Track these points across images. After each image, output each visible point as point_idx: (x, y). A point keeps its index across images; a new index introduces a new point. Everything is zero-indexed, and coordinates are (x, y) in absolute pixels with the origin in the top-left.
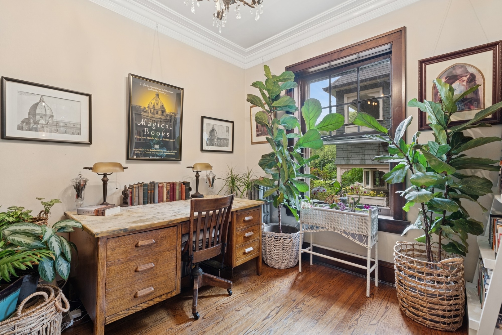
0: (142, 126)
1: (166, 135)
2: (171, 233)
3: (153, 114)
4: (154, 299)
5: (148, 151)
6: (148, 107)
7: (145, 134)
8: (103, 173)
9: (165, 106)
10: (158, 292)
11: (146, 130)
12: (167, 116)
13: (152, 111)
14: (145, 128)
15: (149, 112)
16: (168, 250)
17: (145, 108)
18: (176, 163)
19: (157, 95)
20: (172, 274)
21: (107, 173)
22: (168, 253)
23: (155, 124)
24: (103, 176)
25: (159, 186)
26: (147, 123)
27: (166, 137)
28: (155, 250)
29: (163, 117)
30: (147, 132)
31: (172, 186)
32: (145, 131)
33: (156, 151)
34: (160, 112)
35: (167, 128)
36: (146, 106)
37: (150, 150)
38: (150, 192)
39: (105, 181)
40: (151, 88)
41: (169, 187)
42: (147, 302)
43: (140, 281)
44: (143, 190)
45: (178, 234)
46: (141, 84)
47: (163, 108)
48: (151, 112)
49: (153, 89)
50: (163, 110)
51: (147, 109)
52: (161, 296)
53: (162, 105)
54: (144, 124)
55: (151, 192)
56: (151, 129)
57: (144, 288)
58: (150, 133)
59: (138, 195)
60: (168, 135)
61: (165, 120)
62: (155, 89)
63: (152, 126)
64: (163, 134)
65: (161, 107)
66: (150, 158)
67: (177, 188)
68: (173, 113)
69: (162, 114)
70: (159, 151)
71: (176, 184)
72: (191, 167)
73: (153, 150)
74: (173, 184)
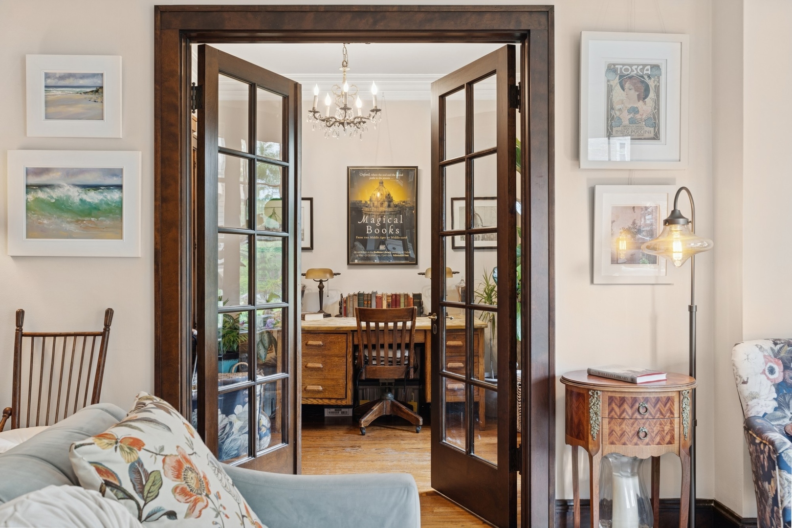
0: (365, 225)
1: (394, 231)
2: (340, 340)
3: (377, 207)
4: (323, 399)
5: (372, 254)
6: (371, 200)
7: (368, 233)
8: (319, 280)
9: (392, 195)
10: (326, 393)
11: (369, 228)
12: (396, 206)
13: (376, 204)
14: (368, 227)
15: (372, 206)
16: (337, 356)
17: (366, 202)
18: (412, 268)
19: (382, 183)
20: (342, 382)
21: (323, 280)
22: (337, 359)
23: (380, 219)
24: (319, 282)
25: (376, 297)
26: (369, 220)
27: (395, 235)
28: (323, 353)
29: (390, 209)
30: (369, 231)
31: (394, 297)
32: (368, 229)
33: (381, 252)
34: (386, 204)
35: (396, 222)
36: (368, 199)
37: (375, 252)
38: (366, 303)
39: (321, 288)
40: (372, 177)
41: (390, 298)
42: (317, 399)
43: (310, 377)
44: (358, 301)
45: (348, 343)
46: (361, 174)
47: (390, 198)
48: (373, 206)
49: (375, 177)
50: (390, 200)
51: (369, 202)
52: (330, 399)
53: (388, 193)
54: (365, 221)
55: (368, 303)
56: (374, 226)
57: (313, 385)
58: (373, 231)
59: (352, 306)
60: (398, 231)
61: (393, 213)
62: (378, 177)
63: (376, 222)
64: (391, 231)
65: (386, 197)
66: (374, 262)
67: (402, 300)
68: (404, 202)
69: (389, 206)
70: (386, 252)
71: (400, 295)
72: (423, 274)
73: (378, 252)
74: (396, 295)
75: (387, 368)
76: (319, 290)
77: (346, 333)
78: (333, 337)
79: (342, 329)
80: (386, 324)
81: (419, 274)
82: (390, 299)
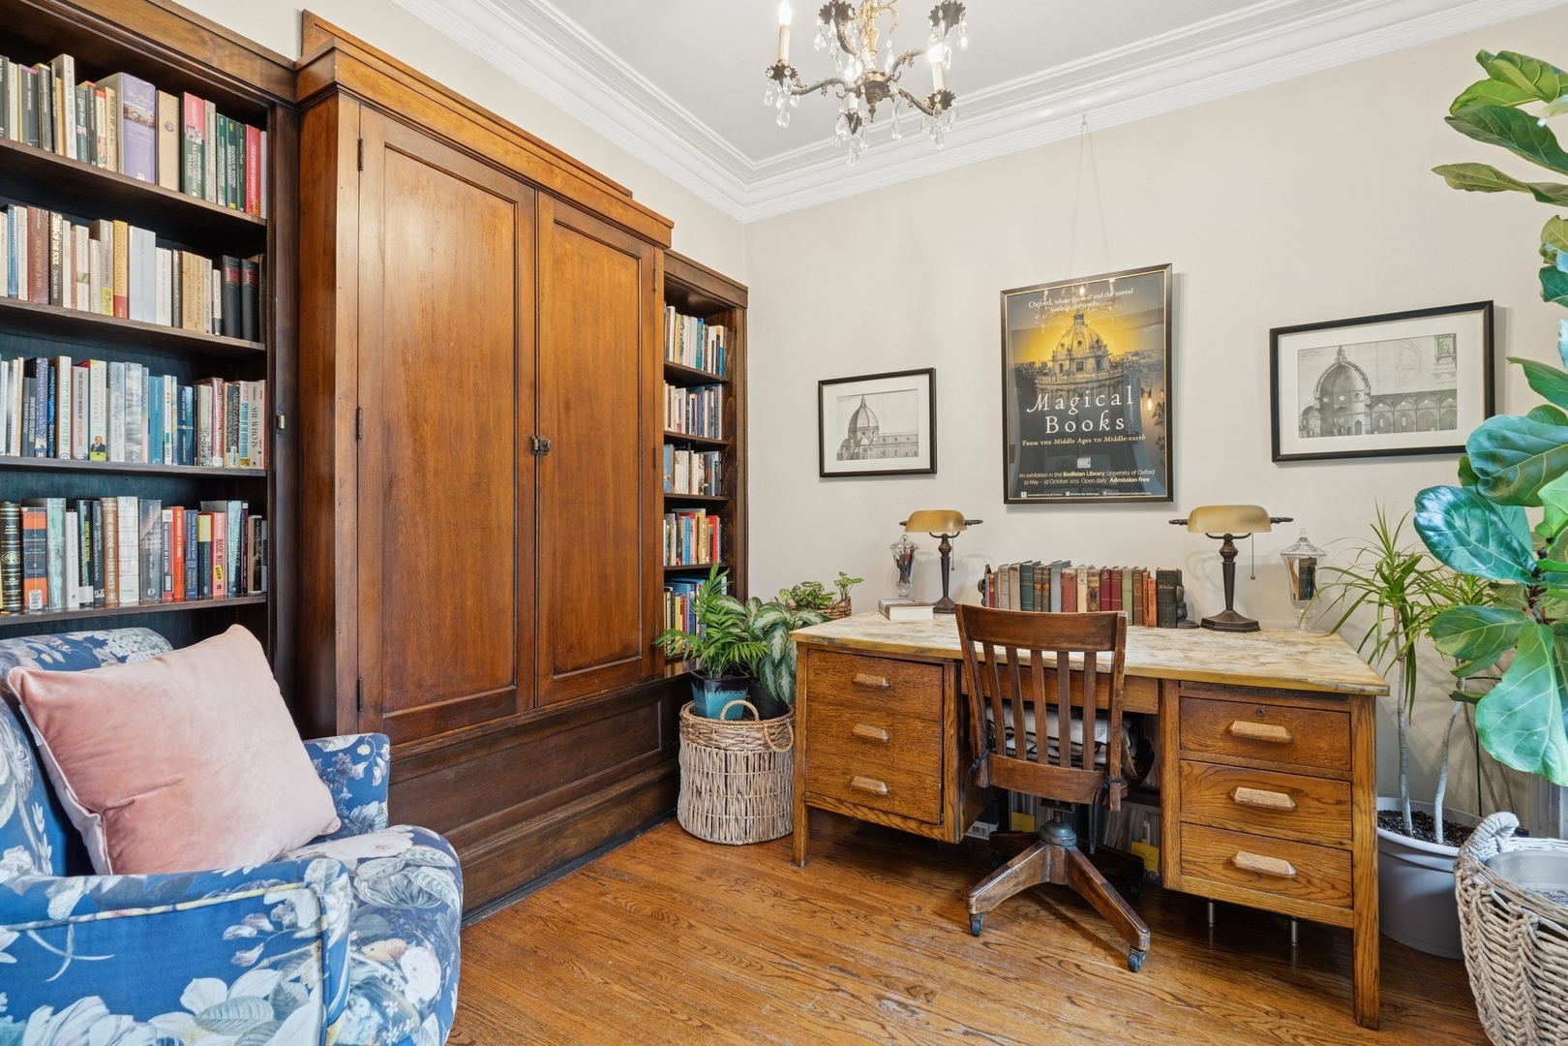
0: (1041, 415)
1: (1113, 424)
2: (926, 679)
3: (1068, 373)
4: (890, 815)
5: (1058, 478)
6: (1054, 359)
7: (1048, 431)
8: (940, 535)
9: (1105, 340)
10: (897, 803)
11: (1052, 421)
12: (1115, 366)
13: (1066, 367)
14: (1048, 418)
15: (1058, 370)
16: (919, 717)
17: (1044, 364)
18: (1160, 509)
19: (1079, 317)
20: (932, 782)
21: (948, 535)
22: (919, 724)
23: (1077, 399)
24: (941, 539)
25: (1062, 575)
26: (1052, 405)
27: (1114, 432)
28: (889, 705)
29: (1103, 375)
30: (1052, 428)
31: (1106, 576)
32: (1049, 424)
33: (1081, 474)
34: (1090, 363)
35: (1117, 402)
36: (1047, 357)
37: (1065, 474)
38: (1038, 586)
39: (945, 551)
40: (1058, 306)
41: (1097, 578)
42: (876, 812)
43: (860, 757)
44: (1021, 581)
45: (946, 688)
46: (1032, 304)
47: (1099, 348)
48: (1061, 371)
49: (1063, 305)
50: (1099, 353)
51: (1050, 364)
52: (905, 818)
53: (1095, 339)
54: (1043, 407)
55: (1042, 588)
56: (1063, 416)
57: (867, 776)
58: (1062, 426)
59: (1007, 592)
60: (1119, 424)
61: (1108, 382)
62: (1071, 304)
63: (1069, 408)
64: (1103, 424)
65: (1092, 347)
66: (1064, 495)
67: (1127, 585)
68: (1136, 354)
69: (1099, 366)
70: (1092, 474)
71: (1120, 573)
72: (1183, 523)
73: (1073, 474)
74: (1110, 572)
75: (1043, 770)
76: (940, 555)
77: (942, 665)
78: (911, 672)
79: (929, 654)
80: (1036, 653)
81: (1172, 522)
82: (1095, 582)
